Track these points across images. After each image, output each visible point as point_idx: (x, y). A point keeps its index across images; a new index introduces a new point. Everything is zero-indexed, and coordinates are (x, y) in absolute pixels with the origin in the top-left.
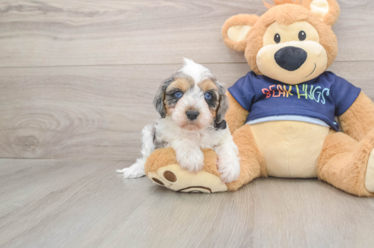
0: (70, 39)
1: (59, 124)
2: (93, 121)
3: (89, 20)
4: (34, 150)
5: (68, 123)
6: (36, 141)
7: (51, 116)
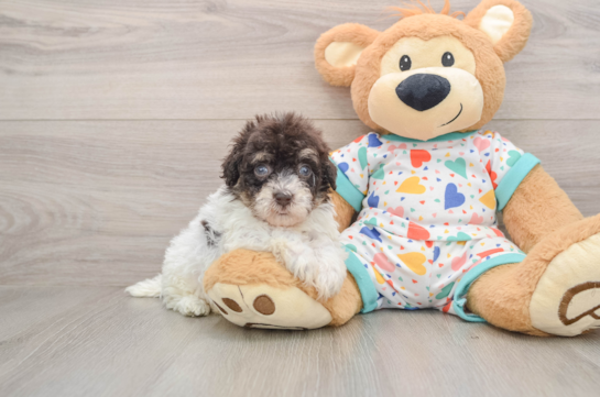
0: (37, 74)
5: (28, 220)
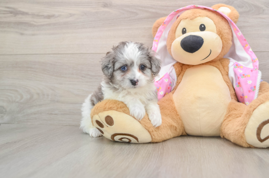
1: (22, 97)
2: (48, 95)
3: (47, 21)
4: (2, 117)
6: (4, 110)
7: (17, 91)
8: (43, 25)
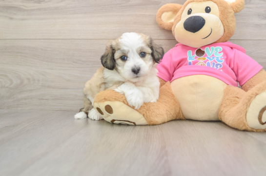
8: (34, 10)
